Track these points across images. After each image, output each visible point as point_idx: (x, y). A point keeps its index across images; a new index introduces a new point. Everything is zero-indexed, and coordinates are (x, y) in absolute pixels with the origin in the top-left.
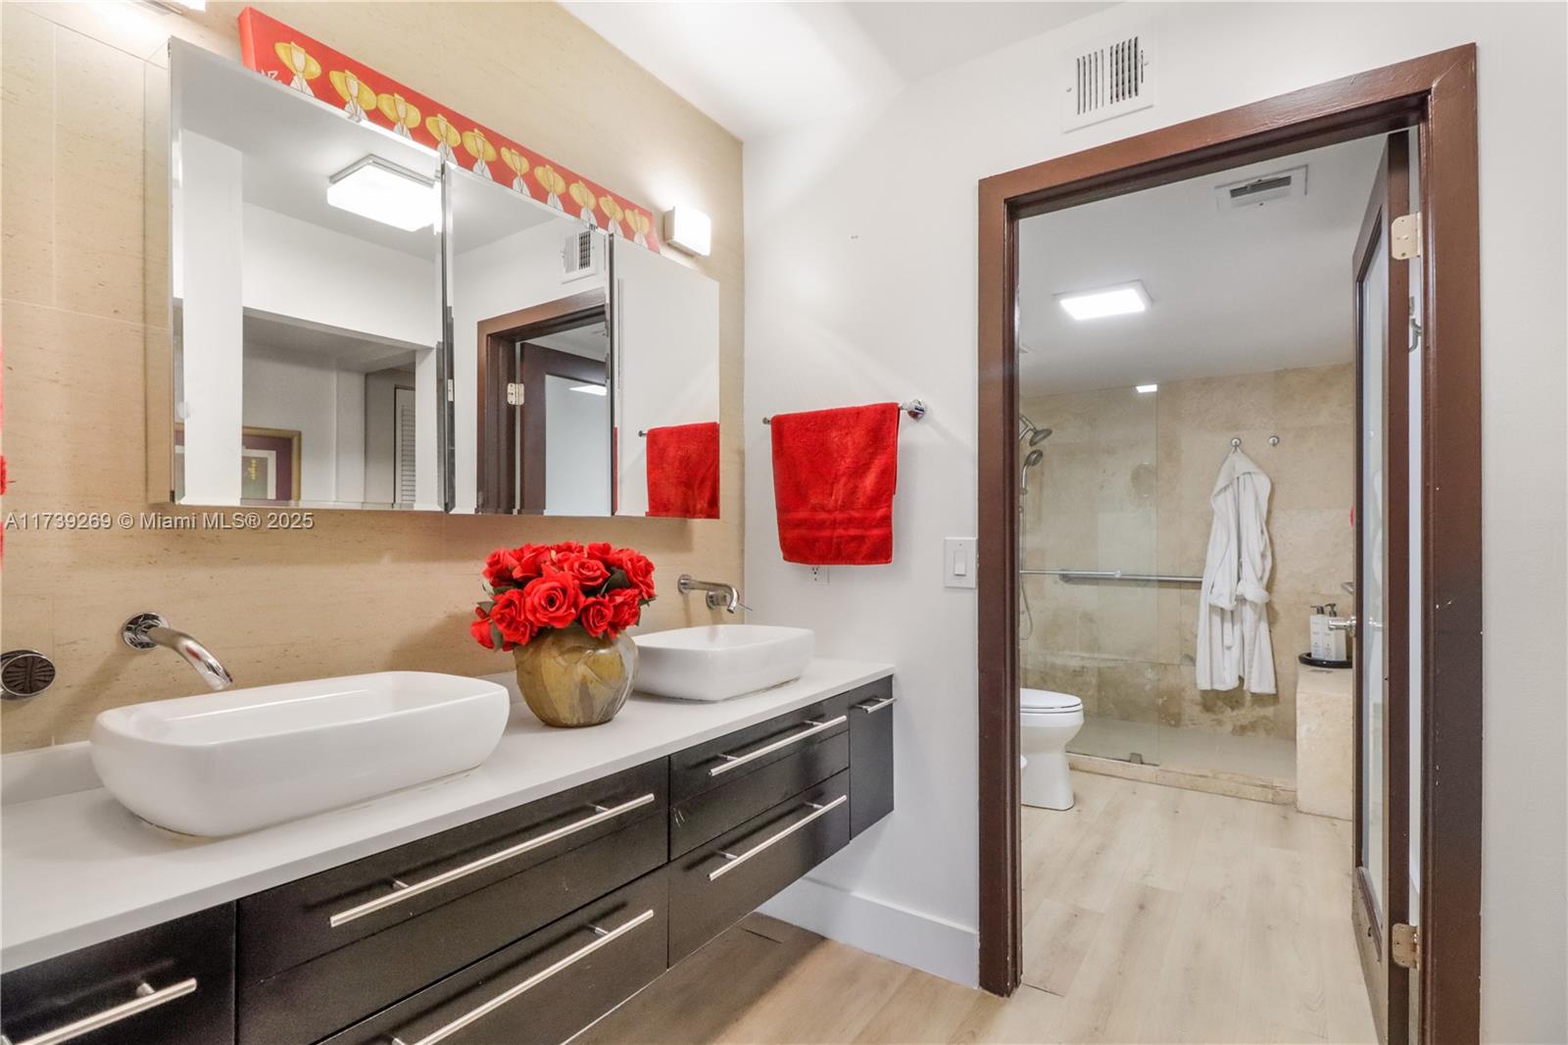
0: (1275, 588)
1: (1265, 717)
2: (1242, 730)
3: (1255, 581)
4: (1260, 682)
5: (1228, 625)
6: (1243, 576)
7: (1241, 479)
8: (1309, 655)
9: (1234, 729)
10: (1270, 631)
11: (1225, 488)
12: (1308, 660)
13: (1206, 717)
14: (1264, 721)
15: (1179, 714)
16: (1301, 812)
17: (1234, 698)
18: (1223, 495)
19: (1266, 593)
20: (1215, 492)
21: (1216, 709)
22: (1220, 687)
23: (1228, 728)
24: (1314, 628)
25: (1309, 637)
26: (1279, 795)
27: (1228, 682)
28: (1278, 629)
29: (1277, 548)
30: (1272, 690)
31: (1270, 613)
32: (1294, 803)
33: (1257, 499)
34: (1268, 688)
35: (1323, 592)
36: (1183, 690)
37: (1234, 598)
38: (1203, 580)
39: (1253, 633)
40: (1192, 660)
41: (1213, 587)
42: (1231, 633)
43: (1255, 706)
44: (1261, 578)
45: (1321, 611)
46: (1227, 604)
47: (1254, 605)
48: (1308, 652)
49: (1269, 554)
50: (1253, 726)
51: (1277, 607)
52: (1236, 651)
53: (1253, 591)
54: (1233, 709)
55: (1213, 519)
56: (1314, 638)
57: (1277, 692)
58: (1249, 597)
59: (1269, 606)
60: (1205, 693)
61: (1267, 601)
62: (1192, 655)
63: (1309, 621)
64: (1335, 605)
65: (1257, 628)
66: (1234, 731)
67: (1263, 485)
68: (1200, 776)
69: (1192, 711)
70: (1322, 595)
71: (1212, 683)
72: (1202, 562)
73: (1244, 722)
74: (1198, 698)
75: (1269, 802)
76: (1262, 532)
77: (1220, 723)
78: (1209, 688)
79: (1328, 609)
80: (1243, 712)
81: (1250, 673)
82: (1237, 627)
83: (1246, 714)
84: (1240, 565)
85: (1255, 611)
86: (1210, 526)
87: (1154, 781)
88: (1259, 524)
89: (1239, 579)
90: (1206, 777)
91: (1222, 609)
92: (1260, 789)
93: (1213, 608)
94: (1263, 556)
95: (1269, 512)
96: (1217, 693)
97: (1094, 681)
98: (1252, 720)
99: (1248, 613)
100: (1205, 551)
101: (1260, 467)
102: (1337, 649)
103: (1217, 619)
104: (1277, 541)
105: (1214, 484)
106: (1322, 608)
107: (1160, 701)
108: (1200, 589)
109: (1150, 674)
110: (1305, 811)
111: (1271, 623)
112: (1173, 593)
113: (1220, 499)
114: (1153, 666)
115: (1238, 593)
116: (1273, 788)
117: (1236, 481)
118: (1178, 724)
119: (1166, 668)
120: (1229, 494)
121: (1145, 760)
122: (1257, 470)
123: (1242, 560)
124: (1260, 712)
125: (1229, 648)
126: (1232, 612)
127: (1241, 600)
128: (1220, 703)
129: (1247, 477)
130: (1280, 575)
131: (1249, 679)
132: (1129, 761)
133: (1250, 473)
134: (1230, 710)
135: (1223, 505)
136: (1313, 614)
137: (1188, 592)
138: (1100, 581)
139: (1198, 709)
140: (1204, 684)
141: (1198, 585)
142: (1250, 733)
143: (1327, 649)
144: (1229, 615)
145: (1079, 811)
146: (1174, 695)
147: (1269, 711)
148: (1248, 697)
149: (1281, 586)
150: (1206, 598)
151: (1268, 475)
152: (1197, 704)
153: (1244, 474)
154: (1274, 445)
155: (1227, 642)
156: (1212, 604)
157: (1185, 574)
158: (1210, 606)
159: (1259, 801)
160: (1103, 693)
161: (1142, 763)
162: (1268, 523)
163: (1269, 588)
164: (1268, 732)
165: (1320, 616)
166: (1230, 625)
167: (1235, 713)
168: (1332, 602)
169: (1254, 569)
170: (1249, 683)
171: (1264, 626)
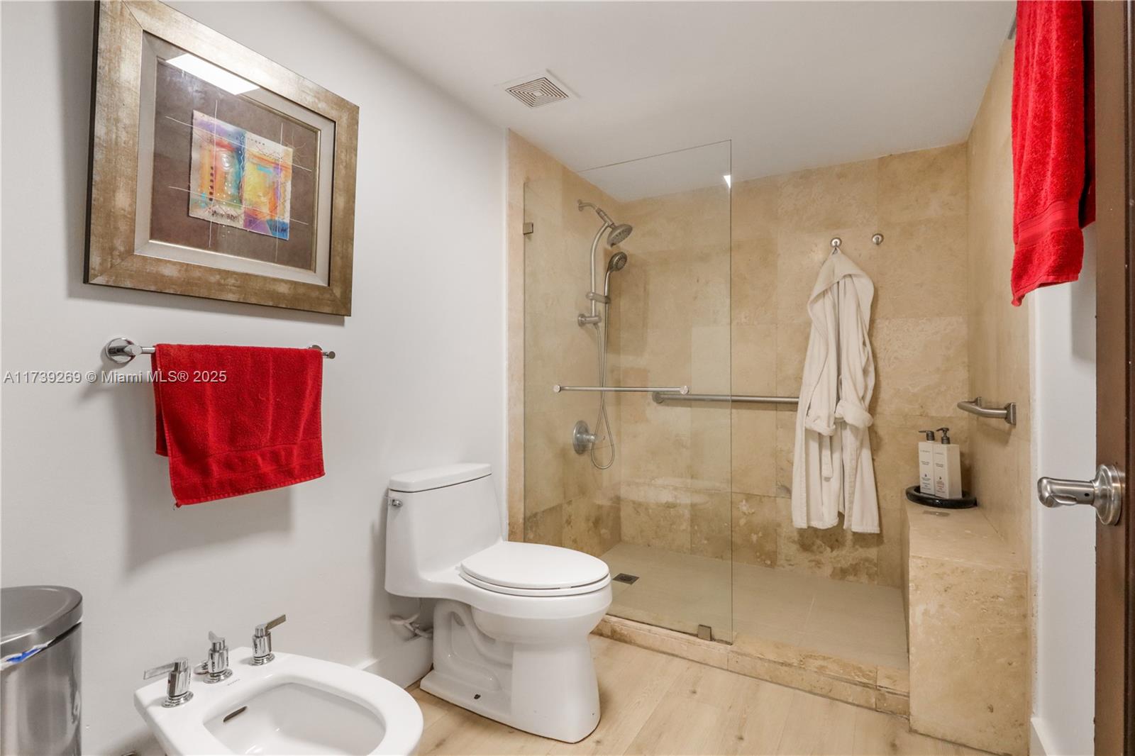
0: (879, 409)
1: (867, 560)
2: (842, 573)
3: (857, 402)
4: (863, 521)
5: (826, 453)
6: (843, 395)
7: (841, 284)
8: (918, 489)
9: (833, 572)
10: (873, 460)
11: (824, 293)
12: (917, 496)
13: (804, 558)
14: (867, 564)
15: (775, 552)
16: (916, 732)
17: (834, 537)
18: (821, 302)
19: (867, 415)
20: (812, 298)
21: (815, 548)
22: (816, 524)
23: (827, 570)
24: (923, 457)
25: (917, 466)
26: (885, 699)
27: (826, 520)
28: (882, 457)
29: (881, 364)
30: (876, 530)
31: (873, 438)
32: (906, 713)
33: (859, 305)
34: (871, 527)
35: (933, 414)
36: (779, 525)
37: (832, 423)
38: (800, 400)
39: (854, 462)
40: (788, 491)
41: (809, 408)
42: (831, 463)
43: (857, 547)
44: (863, 398)
45: (931, 436)
46: (823, 427)
47: (855, 429)
48: (917, 485)
49: (872, 369)
50: (854, 570)
51: (882, 432)
52: (835, 483)
53: (854, 412)
54: (832, 549)
55: (810, 330)
56: (923, 470)
57: (881, 530)
58: (849, 420)
59: (872, 430)
60: (802, 532)
61: (868, 424)
62: (788, 486)
63: (917, 449)
64: (948, 429)
65: (858, 456)
66: (833, 575)
67: (865, 288)
68: (782, 664)
69: (788, 549)
70: (932, 417)
71: (808, 519)
72: (799, 379)
73: (844, 564)
74: (796, 536)
75: (870, 709)
76: (864, 344)
77: (818, 564)
78: (804, 526)
79: (939, 435)
80: (844, 552)
81: (851, 508)
82: (837, 456)
83: (847, 555)
84: (839, 383)
85: (856, 437)
86: (807, 338)
87: (725, 667)
88: (861, 336)
89: (838, 399)
90: (790, 665)
91: (819, 434)
92: (859, 689)
93: (809, 433)
94: (865, 372)
95: (872, 321)
96: (816, 530)
97: (687, 513)
98: (854, 563)
99: (849, 438)
100: (802, 369)
101: (863, 269)
102: (952, 485)
103: (814, 446)
104: (880, 355)
105: (811, 289)
106: (933, 433)
107: (754, 538)
108: (796, 411)
109: (744, 507)
110: (921, 730)
111: (875, 450)
112: (768, 416)
113: (818, 305)
114: (749, 497)
115: (837, 415)
116: (877, 688)
117: (836, 286)
118: (773, 565)
119: (761, 499)
120: (828, 300)
121: (717, 635)
122: (858, 271)
123: (842, 376)
124: (862, 553)
125: (828, 479)
126: (831, 438)
127: (841, 423)
128: (819, 542)
129: (848, 280)
130: (885, 395)
131: (850, 516)
132: (696, 636)
133: (850, 276)
134: (829, 549)
135: (821, 313)
136: (923, 440)
137: (785, 415)
138: (693, 403)
139: (795, 547)
140: (800, 522)
141: (793, 406)
142: (851, 578)
143: (939, 483)
144: (828, 440)
145: (598, 742)
146: (771, 531)
147: (872, 553)
148: (849, 537)
149: (885, 407)
150: (801, 420)
151: (871, 278)
152: (794, 542)
153: (845, 277)
154: (878, 244)
155: (825, 473)
156: (808, 427)
157: (781, 394)
158: (806, 430)
159: (858, 706)
160: (696, 528)
161: (712, 639)
162: (870, 335)
163: (872, 409)
164: (870, 576)
165: (930, 442)
166: (829, 453)
167: (835, 553)
168: (943, 426)
169: (855, 385)
170: (849, 521)
171: (866, 454)
